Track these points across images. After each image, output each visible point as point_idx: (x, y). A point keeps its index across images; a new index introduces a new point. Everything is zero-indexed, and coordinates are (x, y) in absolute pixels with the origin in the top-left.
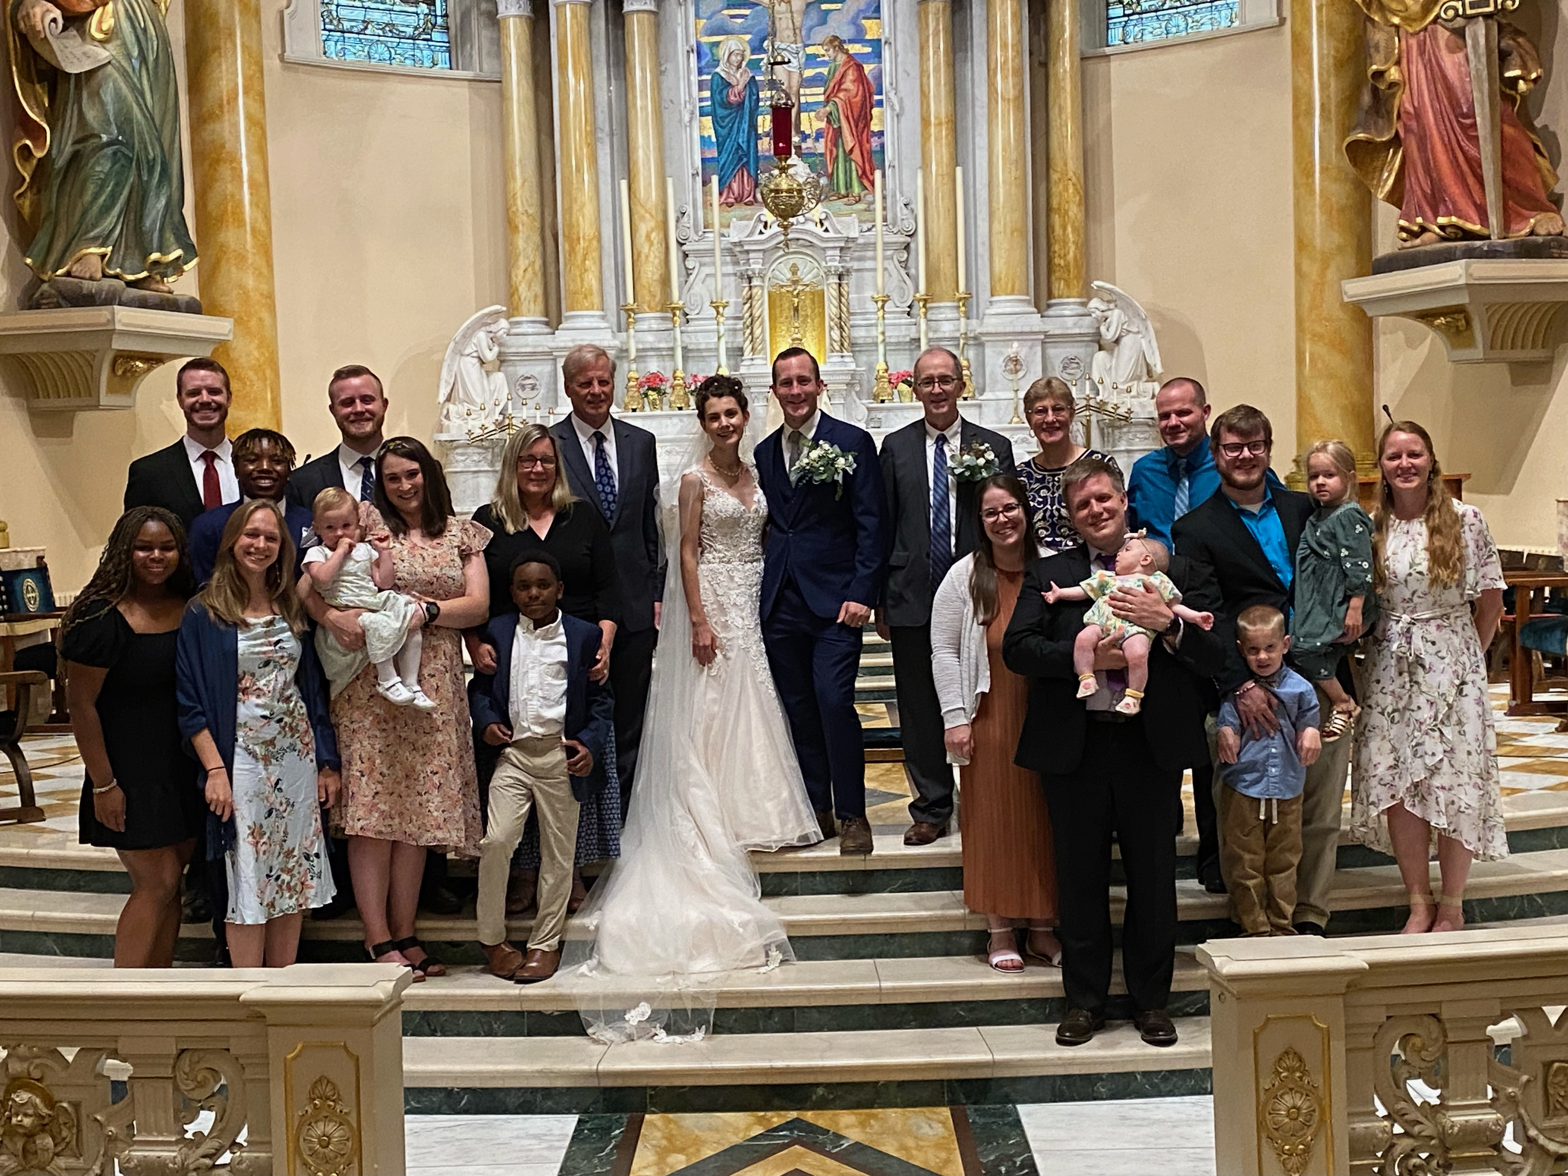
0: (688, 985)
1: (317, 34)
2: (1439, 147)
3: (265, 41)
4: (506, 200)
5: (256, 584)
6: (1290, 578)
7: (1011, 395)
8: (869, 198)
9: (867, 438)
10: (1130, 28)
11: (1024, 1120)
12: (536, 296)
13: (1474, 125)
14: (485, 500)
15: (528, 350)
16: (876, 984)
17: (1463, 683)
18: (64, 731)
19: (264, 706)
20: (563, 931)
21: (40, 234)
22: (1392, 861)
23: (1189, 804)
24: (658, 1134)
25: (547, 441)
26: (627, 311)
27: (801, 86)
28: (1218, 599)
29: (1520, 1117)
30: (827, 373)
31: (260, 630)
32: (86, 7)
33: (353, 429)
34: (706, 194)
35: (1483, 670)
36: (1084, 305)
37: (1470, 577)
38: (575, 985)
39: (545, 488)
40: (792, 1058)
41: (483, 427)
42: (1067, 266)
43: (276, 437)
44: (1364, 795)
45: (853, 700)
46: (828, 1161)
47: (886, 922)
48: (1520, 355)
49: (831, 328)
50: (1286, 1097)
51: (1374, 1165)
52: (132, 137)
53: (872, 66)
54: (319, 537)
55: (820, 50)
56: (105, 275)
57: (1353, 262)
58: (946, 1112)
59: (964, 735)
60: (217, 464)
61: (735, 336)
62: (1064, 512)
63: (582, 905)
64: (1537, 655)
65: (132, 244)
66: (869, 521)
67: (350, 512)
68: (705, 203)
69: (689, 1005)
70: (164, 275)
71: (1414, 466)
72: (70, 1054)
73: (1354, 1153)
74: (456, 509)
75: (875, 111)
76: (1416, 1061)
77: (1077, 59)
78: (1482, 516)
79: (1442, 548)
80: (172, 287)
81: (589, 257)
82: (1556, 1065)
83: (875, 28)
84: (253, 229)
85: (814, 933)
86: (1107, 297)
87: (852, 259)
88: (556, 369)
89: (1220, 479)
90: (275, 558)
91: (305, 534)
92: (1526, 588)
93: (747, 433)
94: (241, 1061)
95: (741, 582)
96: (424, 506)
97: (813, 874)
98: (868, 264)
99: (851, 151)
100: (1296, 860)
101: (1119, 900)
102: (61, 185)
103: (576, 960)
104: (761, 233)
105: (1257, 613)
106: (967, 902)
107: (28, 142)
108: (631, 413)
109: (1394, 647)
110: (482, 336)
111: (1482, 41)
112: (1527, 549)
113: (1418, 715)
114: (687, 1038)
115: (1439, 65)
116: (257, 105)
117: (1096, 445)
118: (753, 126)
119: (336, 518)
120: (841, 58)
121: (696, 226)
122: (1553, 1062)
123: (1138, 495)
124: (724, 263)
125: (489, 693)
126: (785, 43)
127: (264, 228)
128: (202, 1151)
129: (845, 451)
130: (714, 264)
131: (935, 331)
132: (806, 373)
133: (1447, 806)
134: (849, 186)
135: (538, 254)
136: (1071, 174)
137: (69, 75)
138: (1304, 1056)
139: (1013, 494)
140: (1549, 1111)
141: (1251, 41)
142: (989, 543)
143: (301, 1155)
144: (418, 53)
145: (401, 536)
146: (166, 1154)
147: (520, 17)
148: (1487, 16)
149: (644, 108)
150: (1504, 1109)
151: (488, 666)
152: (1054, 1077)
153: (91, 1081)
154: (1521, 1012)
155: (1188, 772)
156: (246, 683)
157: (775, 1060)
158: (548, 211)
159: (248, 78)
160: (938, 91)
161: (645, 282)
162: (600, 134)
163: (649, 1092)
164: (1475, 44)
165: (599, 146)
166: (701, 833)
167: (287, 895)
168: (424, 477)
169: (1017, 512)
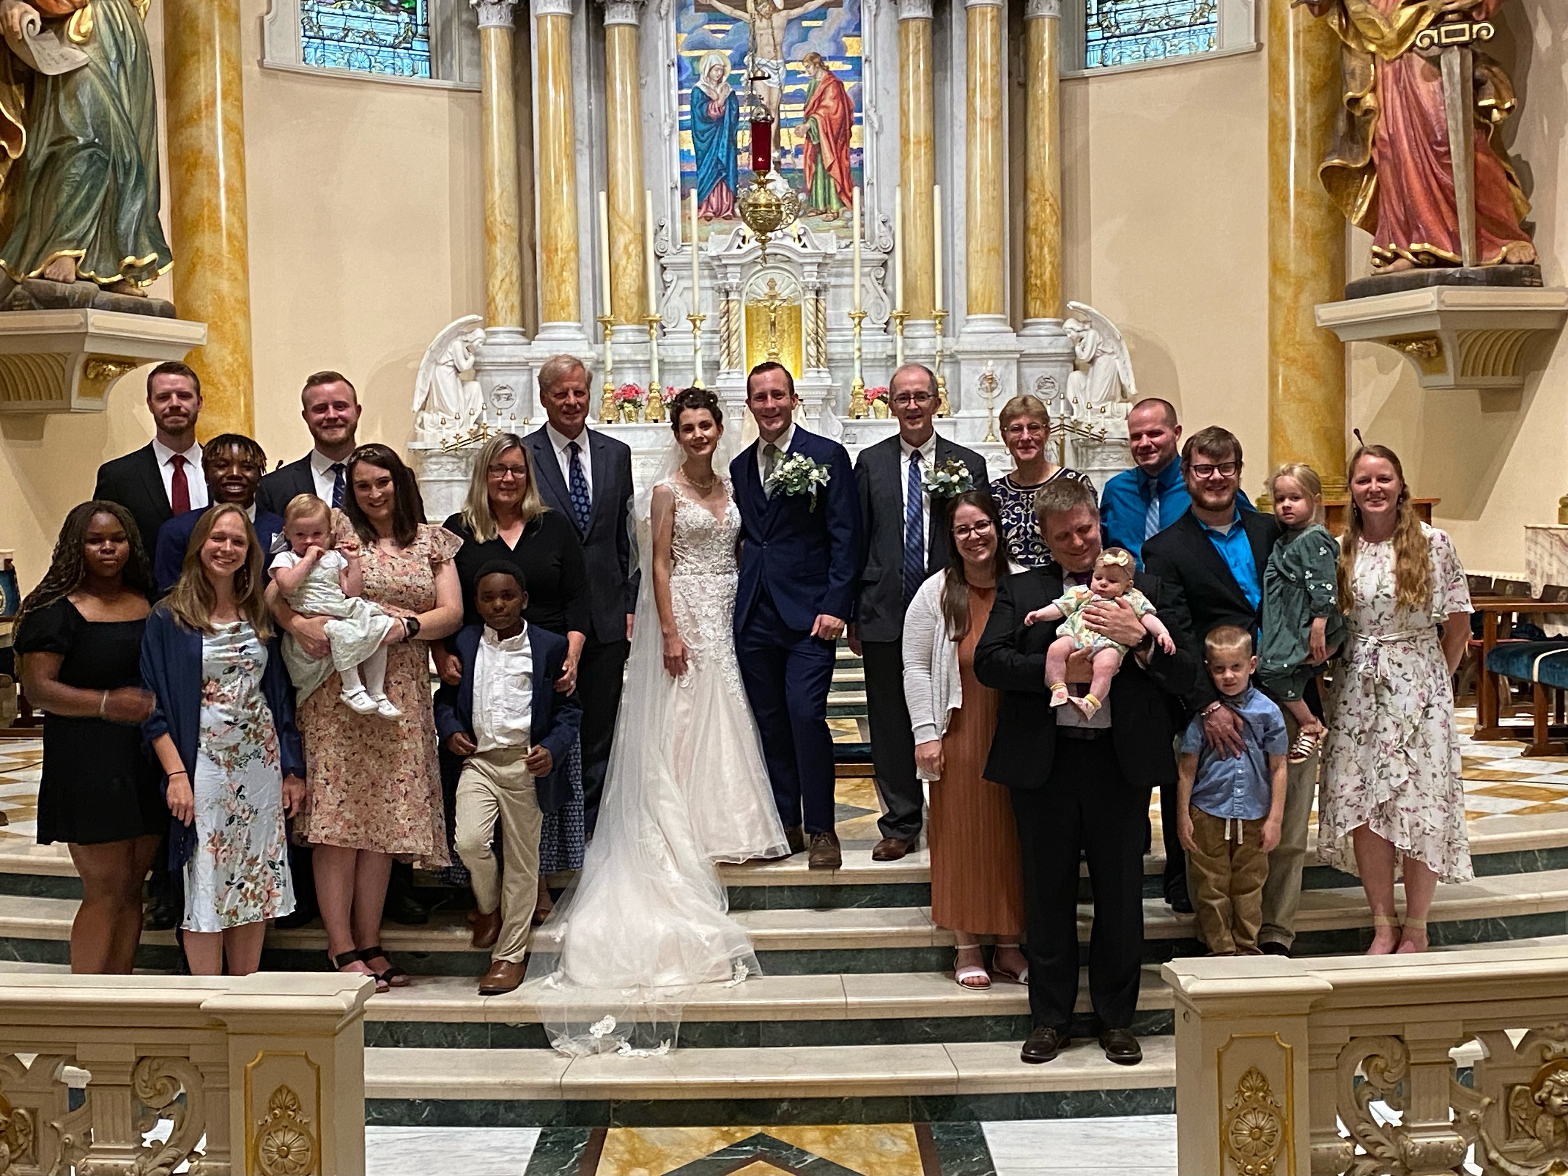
0: (653, 998)
1: (296, 40)
2: (1413, 177)
3: (244, 47)
4: (484, 210)
5: (223, 589)
6: (1257, 599)
7: (986, 413)
8: (848, 215)
9: (841, 451)
10: (1109, 51)
11: (988, 1137)
12: (512, 306)
13: (1448, 152)
14: (457, 510)
15: (504, 360)
16: (843, 1000)
17: (1429, 705)
18: (30, 736)
19: (227, 712)
20: (528, 941)
21: (13, 236)
22: (1357, 882)
23: (1157, 823)
24: (621, 1148)
25: (518, 450)
26: (604, 322)
27: (782, 101)
28: (1186, 619)
29: (1481, 1139)
30: (803, 388)
31: (225, 635)
32: (65, 9)
33: (325, 435)
34: (685, 207)
35: (1449, 693)
36: (1060, 325)
37: (1437, 600)
39: (515, 497)
40: (757, 1073)
41: (457, 437)
42: (1044, 285)
43: (247, 443)
44: (1331, 817)
45: (824, 714)
47: (855, 937)
48: (1491, 381)
49: (808, 344)
50: (1249, 1117)
52: (109, 139)
54: (289, 542)
55: (800, 67)
56: (78, 278)
57: (1327, 286)
58: (910, 1128)
59: (934, 751)
60: (187, 469)
61: (711, 349)
62: (1037, 529)
63: (550, 916)
64: (1504, 680)
65: (107, 244)
66: (843, 534)
67: (322, 521)
68: (683, 216)
69: (655, 1019)
70: (138, 279)
71: (1383, 490)
72: (27, 1060)
74: (429, 518)
75: (855, 128)
76: (1378, 1082)
77: (1057, 80)
78: (1450, 540)
79: (1409, 573)
80: (147, 291)
81: (567, 268)
82: (1518, 1088)
83: (856, 46)
84: (230, 236)
85: (782, 947)
86: (1083, 318)
87: (829, 275)
89: (1190, 500)
90: (242, 562)
91: (274, 540)
92: (1494, 613)
93: (721, 446)
94: (201, 1070)
95: (713, 593)
96: (395, 513)
97: (781, 888)
98: (846, 281)
99: (830, 167)
100: (1262, 882)
101: (1084, 918)
102: (37, 185)
103: (542, 972)
104: (739, 247)
105: (1224, 633)
106: (934, 918)
109: (1361, 668)
110: (458, 345)
111: (1457, 70)
112: (1495, 575)
113: (1384, 737)
114: (652, 1052)
115: (1414, 93)
116: (235, 111)
117: (1070, 464)
118: (733, 141)
119: (308, 525)
120: (822, 75)
121: (674, 238)
123: (1110, 514)
124: (701, 277)
125: (454, 703)
126: (765, 59)
127: (239, 233)
128: (160, 1159)
129: (818, 465)
130: (691, 277)
131: (912, 349)
132: (781, 388)
133: (1411, 828)
134: (827, 202)
135: (515, 264)
136: (1048, 195)
137: (46, 77)
138: (1270, 1081)
139: (985, 511)
141: (1228, 66)
142: (960, 559)
143: (260, 1167)
144: (398, 62)
145: (371, 544)
146: (124, 1162)
147: (501, 27)
148: (1462, 45)
149: (624, 121)
150: (1467, 1131)
151: (454, 677)
152: (1018, 1095)
153: (50, 1089)
154: (1484, 1035)
155: (1156, 790)
156: (210, 689)
157: (739, 1074)
158: (526, 221)
159: (227, 84)
160: (917, 110)
161: (622, 294)
162: (579, 146)
163: (613, 1105)
164: (1450, 73)
165: (578, 157)
166: (669, 845)
167: (251, 903)
168: (395, 485)
169: (989, 529)
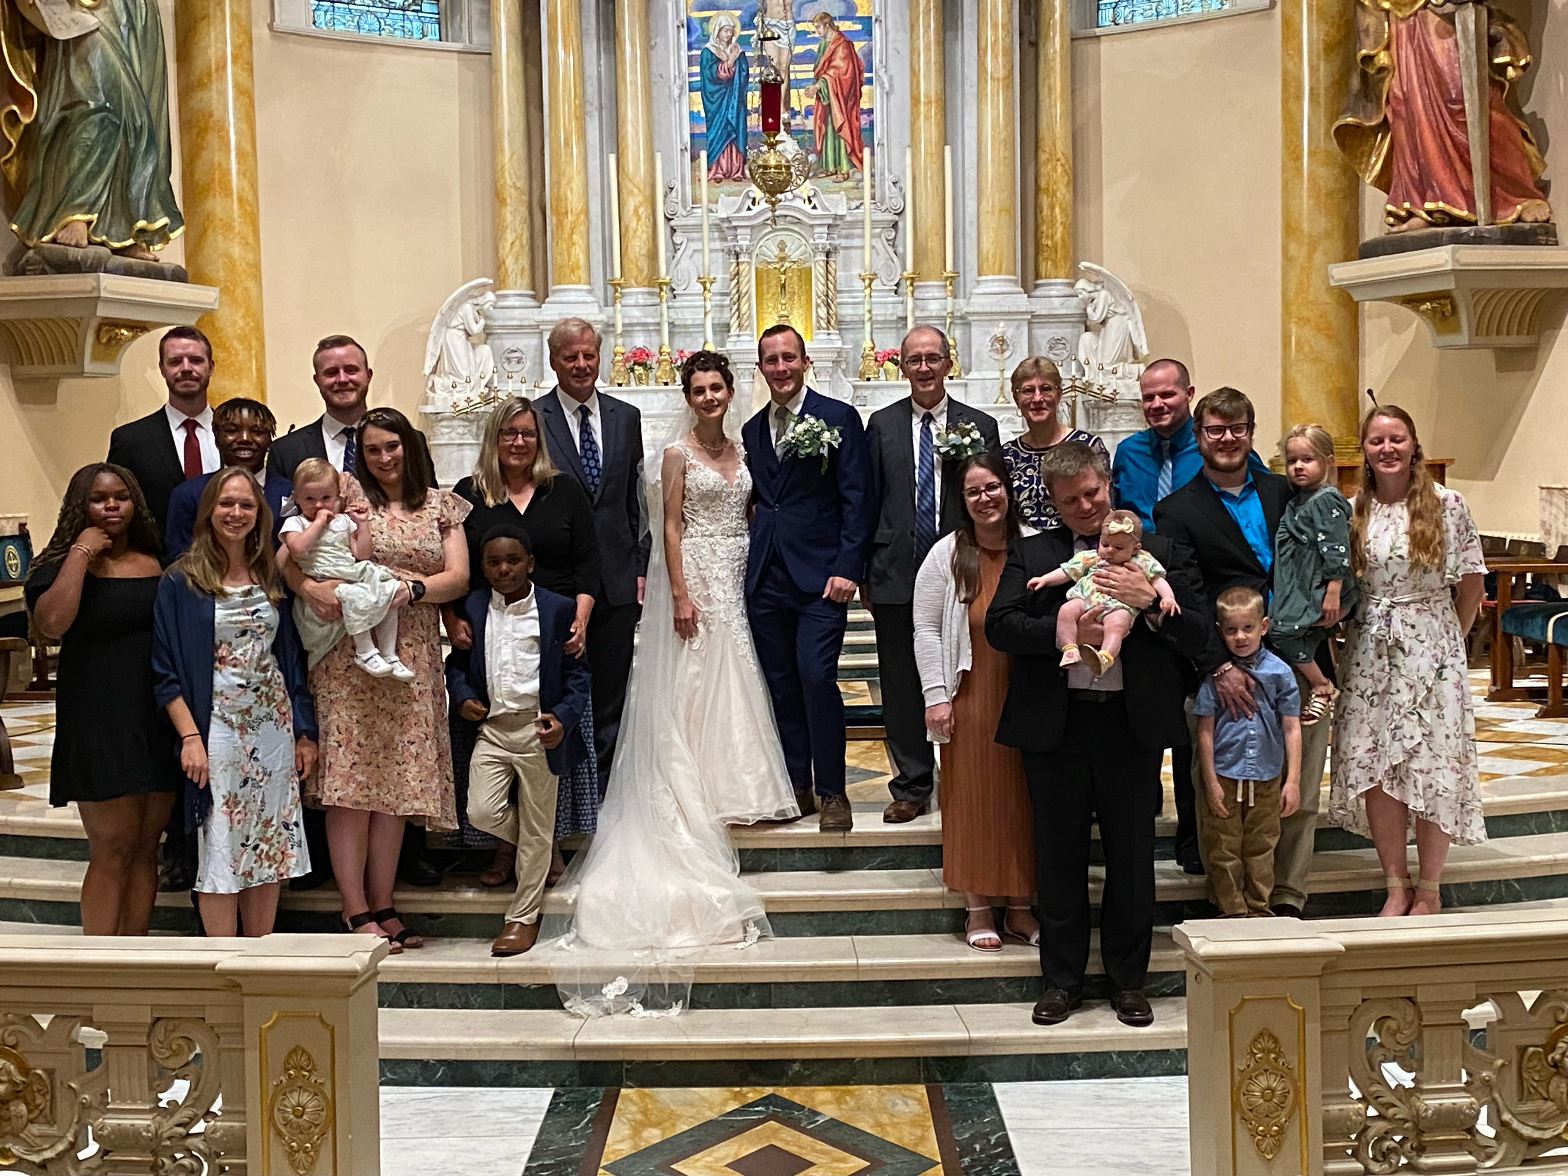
0: (665, 959)
1: (307, 4)
2: (1428, 135)
3: (254, 10)
4: (494, 173)
5: (235, 552)
6: (1269, 561)
7: (997, 374)
8: (858, 176)
9: (852, 413)
10: (1121, 10)
11: (999, 1098)
12: (523, 269)
13: (1463, 110)
14: (468, 474)
15: (515, 323)
16: (854, 962)
17: (1443, 667)
18: (44, 699)
19: (240, 675)
20: (542, 904)
21: (25, 201)
22: (1370, 844)
23: (1168, 785)
24: (634, 1108)
25: (529, 413)
26: (614, 285)
27: (791, 62)
28: (1198, 581)
29: (1494, 1100)
30: (815, 351)
31: (237, 599)
33: (336, 399)
34: (695, 169)
35: (1463, 655)
36: (1071, 285)
37: (1451, 561)
38: (553, 959)
39: (525, 461)
40: (769, 1034)
41: (468, 400)
42: (1055, 246)
43: (259, 409)
44: (1342, 778)
45: (835, 676)
46: (803, 1136)
47: (865, 899)
48: (1505, 340)
49: (818, 306)
50: (1261, 1078)
51: (1348, 1147)
52: (120, 104)
53: (862, 44)
54: (299, 506)
55: (810, 27)
56: (90, 243)
57: (1339, 246)
58: (921, 1089)
59: (945, 713)
60: (199, 432)
61: (722, 312)
63: (563, 878)
64: (1518, 642)
65: (118, 209)
67: (331, 484)
68: (693, 178)
69: (666, 980)
70: (150, 243)
71: (1396, 450)
72: (44, 1021)
73: (1328, 1135)
74: (440, 481)
75: (865, 89)
76: (1389, 1042)
77: (1068, 38)
78: (1463, 501)
79: (1423, 533)
80: (158, 255)
81: (577, 231)
82: (1531, 1049)
83: (866, 5)
84: (240, 199)
85: (792, 908)
86: (1095, 278)
87: (839, 237)
88: (542, 344)
89: (1202, 462)
90: (252, 525)
91: (284, 503)
92: (1508, 574)
93: (732, 409)
94: (216, 1030)
95: (723, 556)
96: (405, 478)
97: (792, 850)
98: (856, 242)
99: (840, 129)
100: (1274, 842)
101: (1096, 880)
102: (49, 149)
103: (555, 934)
104: (749, 209)
105: (1235, 594)
106: (946, 879)
107: (15, 108)
108: (617, 388)
109: (1374, 630)
110: (468, 308)
111: (1472, 27)
112: (1509, 536)
113: (1397, 698)
114: (663, 1013)
115: (1428, 50)
116: (245, 74)
117: (1081, 425)
118: (743, 101)
119: (317, 489)
120: (832, 35)
121: (684, 201)
122: (1527, 1047)
123: (1122, 476)
124: (712, 239)
125: (465, 669)
126: (776, 20)
127: (250, 197)
128: (175, 1119)
129: (830, 426)
130: (701, 239)
131: (922, 310)
132: (792, 350)
133: (1425, 789)
134: (837, 163)
135: (525, 227)
136: (1059, 155)
137: (57, 40)
138: (1281, 1040)
139: (995, 472)
140: (1523, 1094)
141: (1241, 25)
142: (971, 521)
143: (275, 1126)
144: (408, 24)
145: (381, 508)
146: (141, 1122)
148: (1477, 2)
149: (634, 83)
150: (1479, 1093)
151: (464, 642)
152: (1029, 1056)
153: (68, 1049)
154: (1496, 997)
155: (1168, 752)
156: (222, 652)
157: (751, 1035)
158: (536, 184)
159: (237, 47)
160: (928, 69)
161: (632, 256)
162: (589, 108)
163: (625, 1066)
164: (1465, 29)
165: (588, 119)
166: (681, 809)
167: (267, 864)
168: (404, 449)
169: (999, 492)
